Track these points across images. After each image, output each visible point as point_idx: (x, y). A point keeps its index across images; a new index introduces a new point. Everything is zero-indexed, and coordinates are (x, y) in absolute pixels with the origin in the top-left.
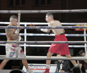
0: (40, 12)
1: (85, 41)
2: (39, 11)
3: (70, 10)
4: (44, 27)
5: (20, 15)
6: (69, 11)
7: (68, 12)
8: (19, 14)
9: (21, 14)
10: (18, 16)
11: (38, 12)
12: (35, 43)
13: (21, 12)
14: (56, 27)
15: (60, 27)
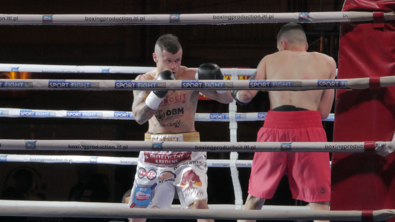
0: (51, 21)
1: (233, 141)
2: (47, 17)
3: (174, 16)
4: (67, 81)
6: (171, 21)
7: (165, 21)
11: (44, 21)
12: (26, 146)
14: (117, 85)
15: (132, 85)
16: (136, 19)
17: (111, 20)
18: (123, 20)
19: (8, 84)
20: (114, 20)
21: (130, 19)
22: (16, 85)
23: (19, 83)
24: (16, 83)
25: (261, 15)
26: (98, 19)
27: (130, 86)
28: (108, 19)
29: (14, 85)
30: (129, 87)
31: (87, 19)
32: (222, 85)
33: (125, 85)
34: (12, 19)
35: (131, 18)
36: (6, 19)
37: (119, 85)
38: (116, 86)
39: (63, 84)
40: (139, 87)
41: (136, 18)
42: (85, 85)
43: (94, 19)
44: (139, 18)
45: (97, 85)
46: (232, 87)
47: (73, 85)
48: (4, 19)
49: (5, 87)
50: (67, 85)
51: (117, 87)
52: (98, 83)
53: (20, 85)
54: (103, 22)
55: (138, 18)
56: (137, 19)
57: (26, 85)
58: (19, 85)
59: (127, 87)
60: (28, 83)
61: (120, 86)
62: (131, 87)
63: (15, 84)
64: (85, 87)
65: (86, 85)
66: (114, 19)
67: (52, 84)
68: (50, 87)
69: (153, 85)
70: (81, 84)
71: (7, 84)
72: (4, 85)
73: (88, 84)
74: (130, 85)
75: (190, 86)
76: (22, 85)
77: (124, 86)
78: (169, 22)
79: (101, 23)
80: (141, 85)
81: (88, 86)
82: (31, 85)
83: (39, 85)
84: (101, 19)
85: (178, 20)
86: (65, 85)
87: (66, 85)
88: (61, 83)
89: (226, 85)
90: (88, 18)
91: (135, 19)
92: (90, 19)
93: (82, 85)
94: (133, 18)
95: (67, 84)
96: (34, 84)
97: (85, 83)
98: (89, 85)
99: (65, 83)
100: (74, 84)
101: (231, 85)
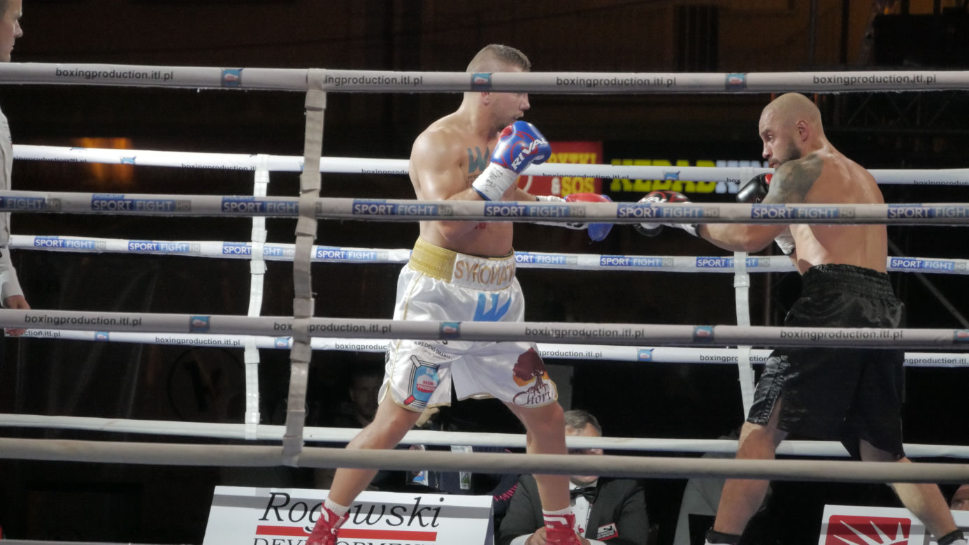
0: (489, 85)
5: (323, 105)
6: (729, 86)
8: (317, 101)
9: (332, 97)
10: (309, 114)
11: (475, 84)
13: (328, 79)
14: (621, 211)
15: (652, 211)
16: (658, 83)
17: (608, 84)
18: (633, 84)
19: (404, 208)
20: (615, 84)
21: (647, 82)
22: (420, 210)
23: (425, 207)
24: (419, 207)
25: (911, 74)
26: (582, 81)
27: (648, 213)
28: (602, 82)
29: (415, 210)
30: (645, 215)
31: (560, 83)
32: (832, 214)
33: (639, 212)
34: (412, 80)
35: (648, 80)
36: (399, 80)
37: (625, 211)
38: (619, 212)
39: (514, 209)
40: (664, 215)
41: (658, 80)
42: (557, 211)
43: (575, 82)
44: (665, 81)
45: (581, 212)
46: (854, 217)
47: (534, 211)
48: (394, 81)
49: (397, 214)
50: (521, 212)
51: (622, 214)
52: (584, 208)
53: (428, 210)
54: (592, 89)
55: (662, 81)
56: (660, 82)
57: (440, 211)
58: (425, 210)
59: (641, 215)
60: (442, 206)
61: (628, 213)
62: (649, 215)
63: (417, 208)
64: (558, 215)
65: (560, 210)
66: (613, 82)
67: (492, 210)
68: (487, 214)
69: (694, 212)
70: (549, 209)
71: (401, 208)
72: (395, 211)
73: (563, 209)
74: (647, 211)
75: (769, 215)
76: (431, 211)
77: (635, 214)
78: (724, 89)
79: (589, 89)
80: (669, 211)
81: (563, 213)
82: (449, 211)
83: (465, 212)
84: (589, 82)
85: (743, 85)
86: (516, 210)
87: (519, 210)
88: (510, 206)
89: (841, 212)
90: (563, 80)
91: (656, 81)
92: (566, 82)
93: (552, 211)
94: (652, 81)
95: (521, 208)
96: (455, 209)
97: (558, 208)
98: (565, 210)
99: (517, 206)
100: (536, 210)
101: (850, 213)
